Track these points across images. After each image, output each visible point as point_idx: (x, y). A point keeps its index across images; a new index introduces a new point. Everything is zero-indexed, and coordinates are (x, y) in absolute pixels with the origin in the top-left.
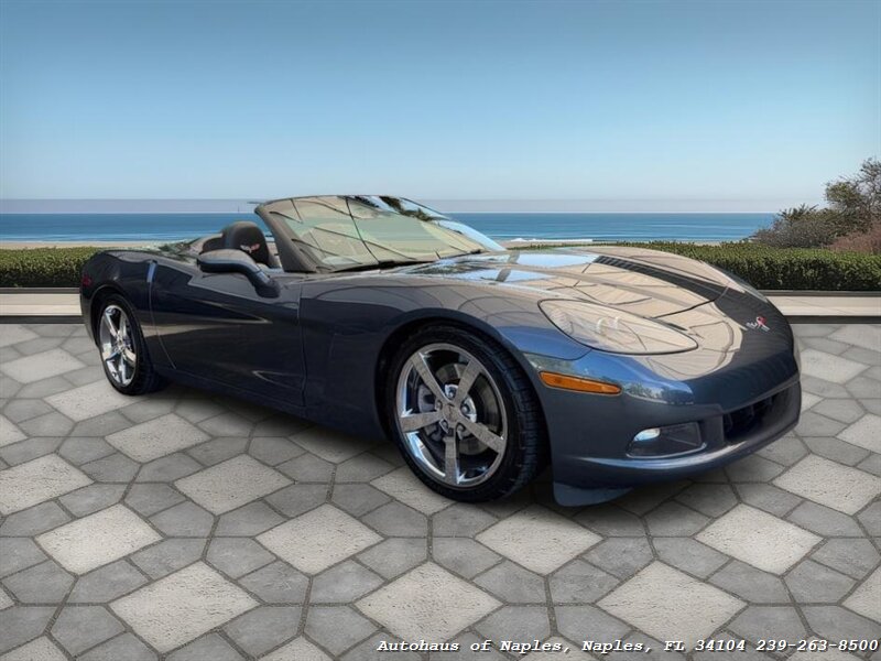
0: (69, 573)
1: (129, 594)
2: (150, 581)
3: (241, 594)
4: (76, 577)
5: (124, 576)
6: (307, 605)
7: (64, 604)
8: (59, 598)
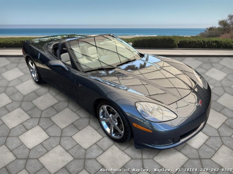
0: (28, 148)
1: (43, 155)
2: (48, 151)
3: (69, 155)
4: (30, 150)
5: (41, 150)
6: (85, 159)
7: (27, 159)
8: (26, 157)
